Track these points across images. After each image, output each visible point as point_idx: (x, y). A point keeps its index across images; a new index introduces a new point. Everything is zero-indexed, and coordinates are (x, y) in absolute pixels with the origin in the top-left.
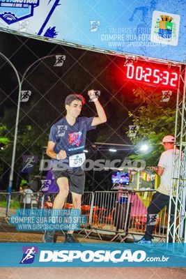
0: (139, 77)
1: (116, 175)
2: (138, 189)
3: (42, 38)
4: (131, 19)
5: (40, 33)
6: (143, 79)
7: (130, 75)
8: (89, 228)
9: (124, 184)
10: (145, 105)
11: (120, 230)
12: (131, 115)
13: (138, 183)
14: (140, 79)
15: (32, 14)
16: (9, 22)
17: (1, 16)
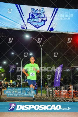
5: (48, 30)
8: (73, 99)
15: (45, 24)
16: (37, 28)
17: (35, 26)
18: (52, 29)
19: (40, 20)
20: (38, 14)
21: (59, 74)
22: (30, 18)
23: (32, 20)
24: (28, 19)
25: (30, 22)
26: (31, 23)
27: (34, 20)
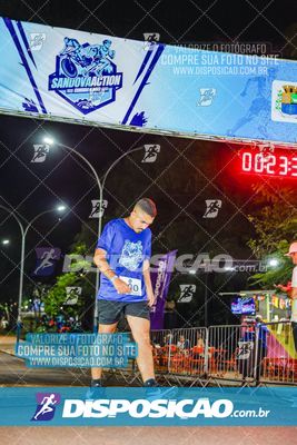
0: (259, 168)
1: (236, 303)
2: (268, 320)
3: (128, 127)
4: (244, 94)
5: (124, 122)
6: (265, 170)
7: (247, 166)
8: (205, 376)
9: (248, 314)
10: (270, 204)
11: (247, 379)
12: (251, 219)
13: (269, 312)
14: (261, 170)
15: (113, 99)
16: (85, 112)
17: (75, 105)
18: (139, 120)
19: (95, 81)
20: (89, 61)
21: (162, 284)
22: (57, 75)
23: (66, 82)
24: (51, 77)
25: (57, 90)
26: (63, 92)
27: (76, 82)
